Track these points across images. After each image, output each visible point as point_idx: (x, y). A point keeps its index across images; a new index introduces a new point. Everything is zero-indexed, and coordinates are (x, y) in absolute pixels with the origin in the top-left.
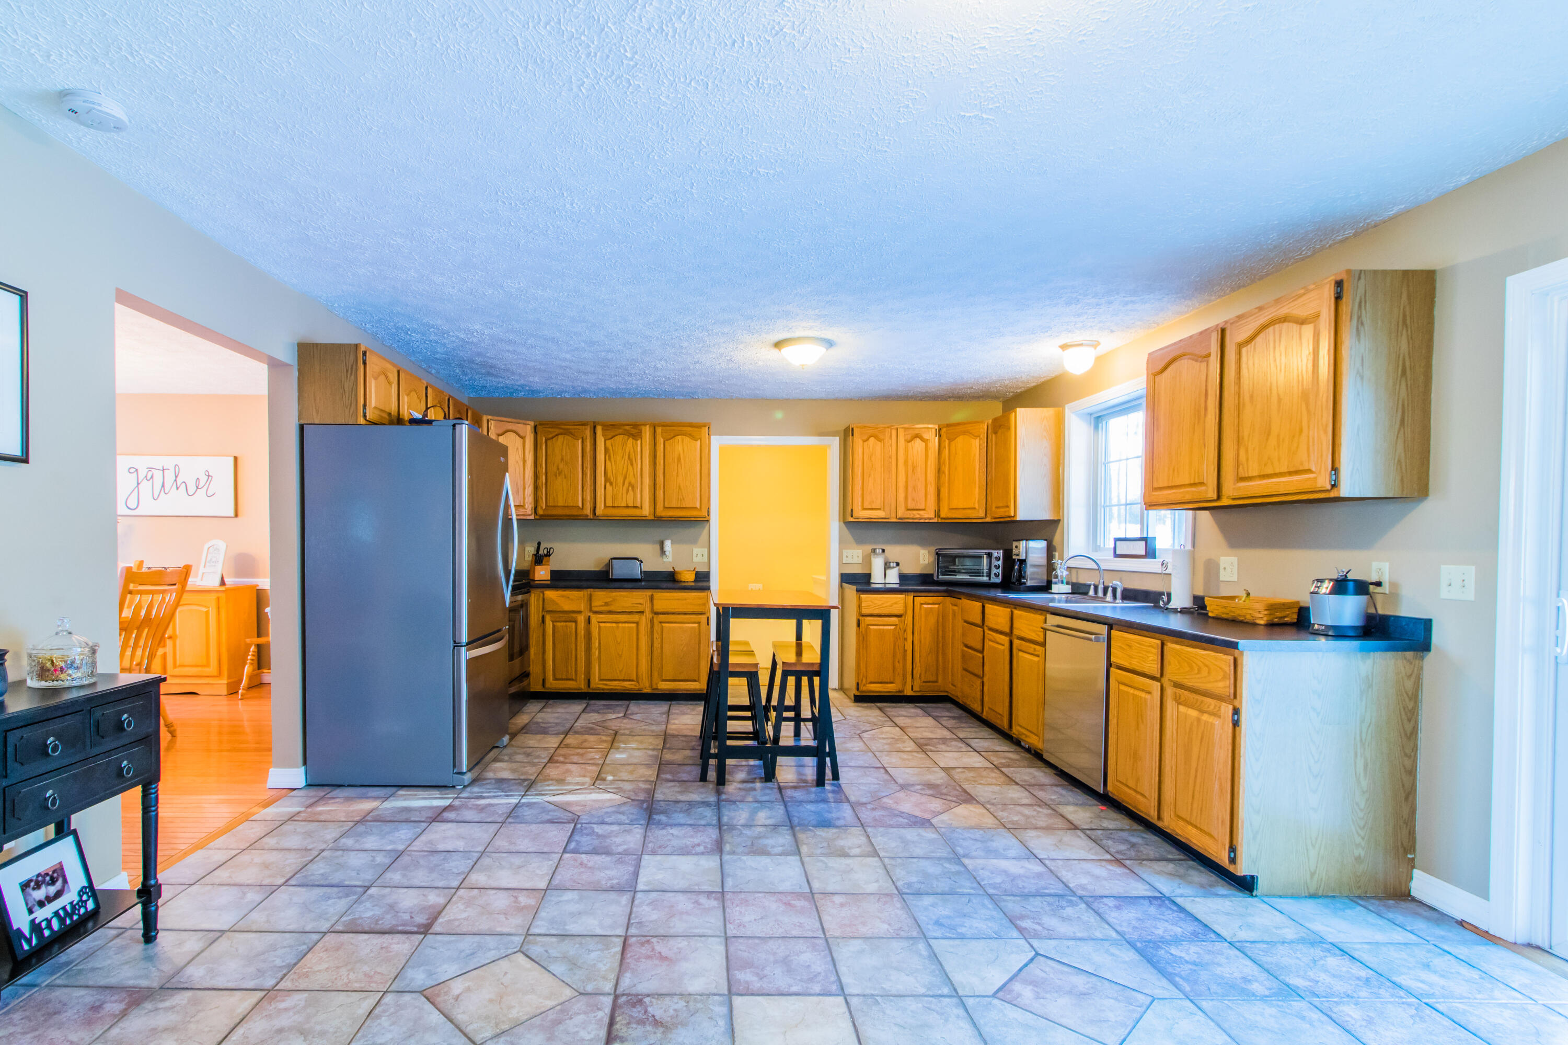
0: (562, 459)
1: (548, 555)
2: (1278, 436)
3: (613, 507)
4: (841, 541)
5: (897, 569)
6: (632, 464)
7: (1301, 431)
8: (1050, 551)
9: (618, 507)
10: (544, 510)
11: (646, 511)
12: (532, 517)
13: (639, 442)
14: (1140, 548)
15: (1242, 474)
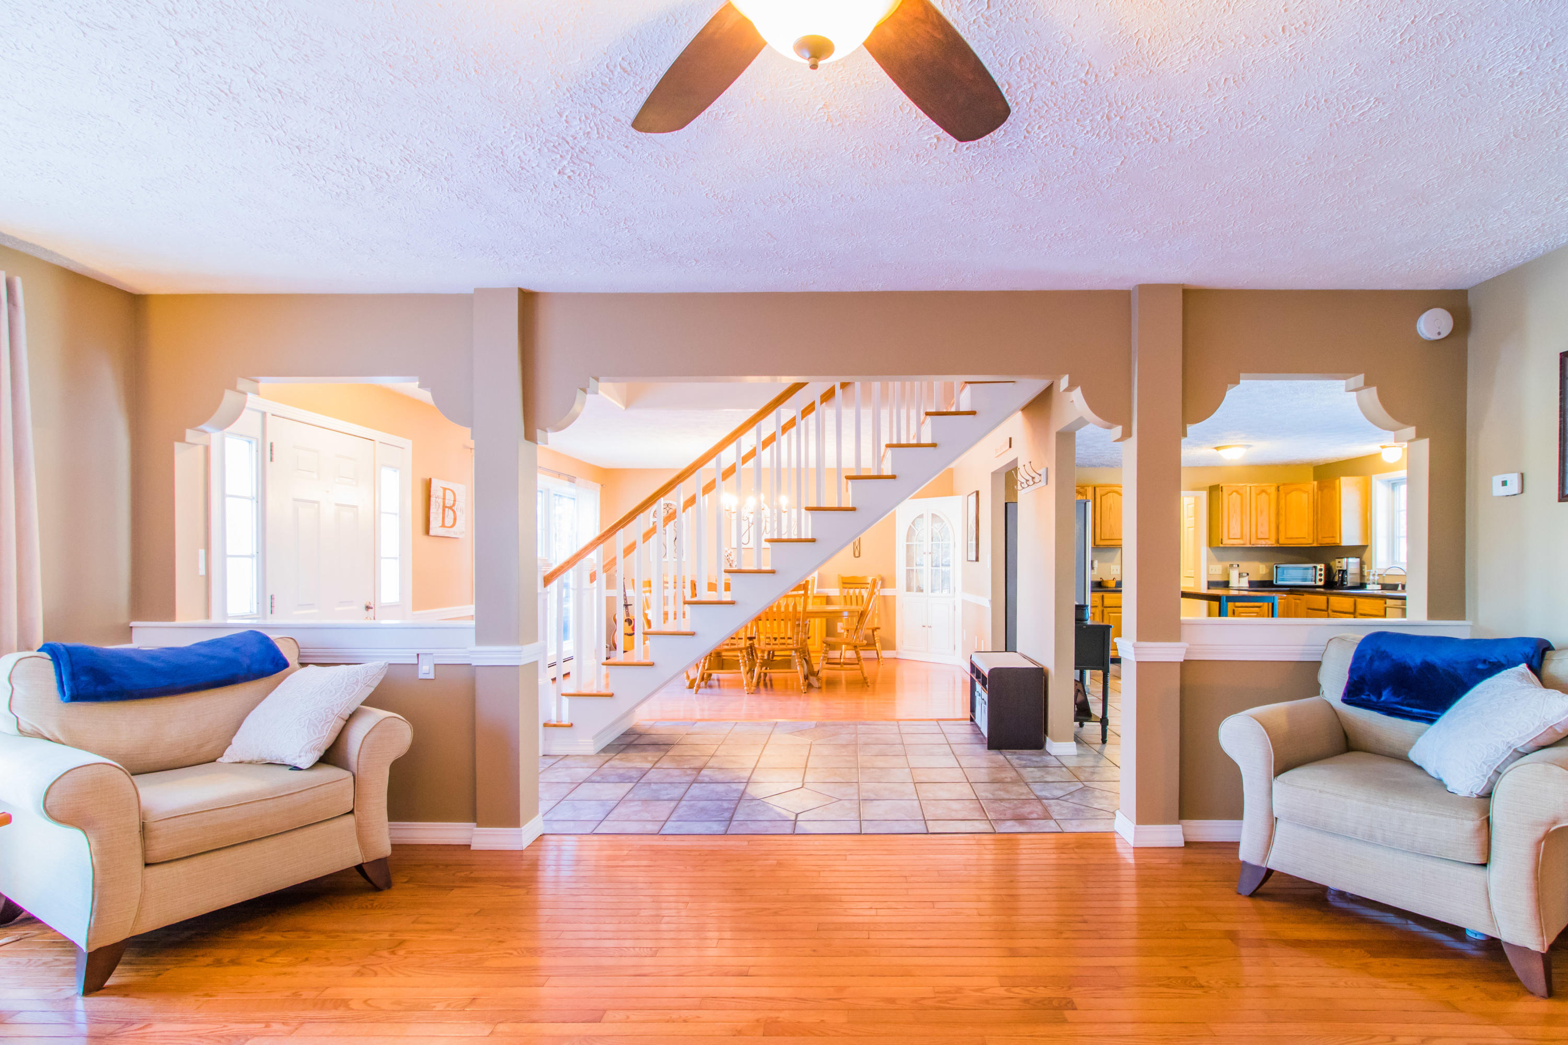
4: (1209, 560)
5: (1247, 577)
8: (1362, 564)
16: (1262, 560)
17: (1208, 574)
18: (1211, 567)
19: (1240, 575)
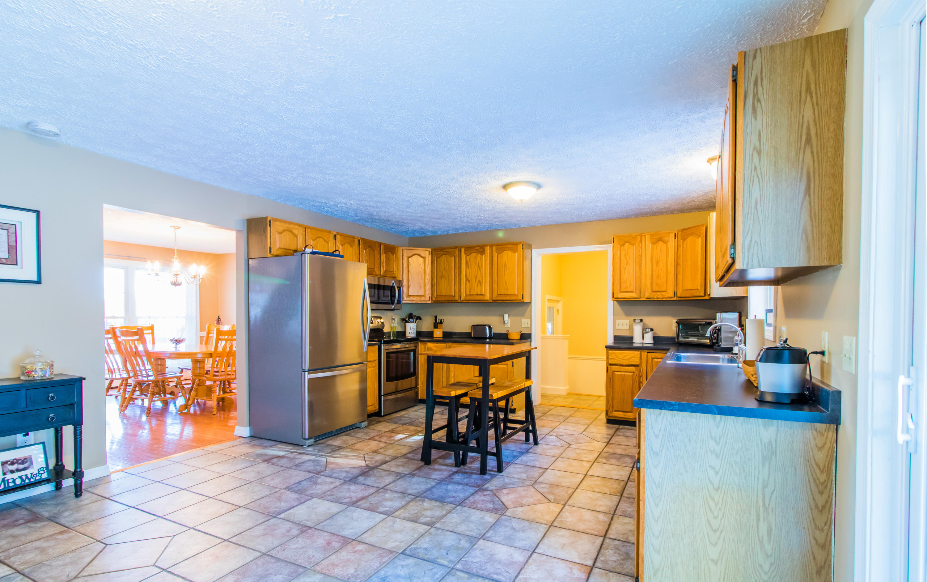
0: (444, 269)
1: (441, 323)
3: (470, 295)
4: (615, 314)
5: (652, 333)
6: (480, 270)
8: (741, 319)
9: (473, 295)
10: (436, 298)
11: (487, 297)
12: (430, 302)
13: (484, 256)
17: (614, 329)
19: (644, 331)
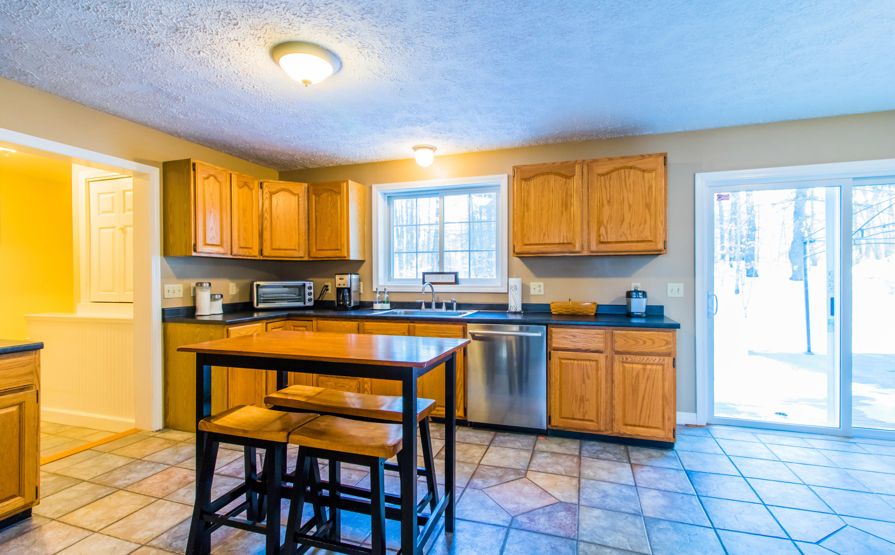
2: (630, 223)
4: (164, 276)
7: (645, 222)
14: (452, 279)
15: (602, 239)
16: (231, 277)
17: (163, 298)
18: (167, 287)
19: (213, 298)
